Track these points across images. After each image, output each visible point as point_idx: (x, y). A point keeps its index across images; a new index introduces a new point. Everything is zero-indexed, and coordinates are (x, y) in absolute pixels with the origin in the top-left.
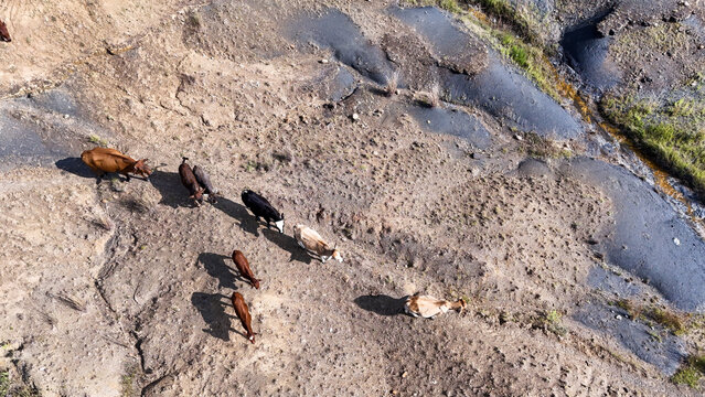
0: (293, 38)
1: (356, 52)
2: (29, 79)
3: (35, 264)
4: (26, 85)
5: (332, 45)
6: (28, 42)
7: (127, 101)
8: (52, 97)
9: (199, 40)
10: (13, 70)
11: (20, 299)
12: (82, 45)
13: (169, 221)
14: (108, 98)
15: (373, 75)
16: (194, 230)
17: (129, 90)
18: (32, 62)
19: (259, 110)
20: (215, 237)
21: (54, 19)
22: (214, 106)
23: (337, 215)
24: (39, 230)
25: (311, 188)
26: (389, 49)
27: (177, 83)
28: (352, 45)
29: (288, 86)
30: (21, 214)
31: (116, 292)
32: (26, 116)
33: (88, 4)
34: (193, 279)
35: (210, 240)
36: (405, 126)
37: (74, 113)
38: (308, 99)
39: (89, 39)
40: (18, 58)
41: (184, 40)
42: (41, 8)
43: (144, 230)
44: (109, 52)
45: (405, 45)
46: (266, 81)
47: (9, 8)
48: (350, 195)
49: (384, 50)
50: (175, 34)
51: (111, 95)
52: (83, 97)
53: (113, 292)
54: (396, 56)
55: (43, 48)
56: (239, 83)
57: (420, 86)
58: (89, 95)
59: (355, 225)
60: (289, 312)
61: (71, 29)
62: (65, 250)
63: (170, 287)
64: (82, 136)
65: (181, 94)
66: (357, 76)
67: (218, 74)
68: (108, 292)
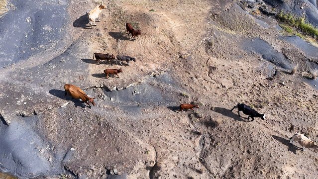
0: (245, 50)
1: (272, 55)
2: (154, 69)
3: (174, 151)
4: (154, 72)
5: (261, 53)
6: (150, 53)
7: (192, 78)
8: (163, 76)
9: (212, 52)
10: (147, 65)
11: (172, 168)
12: (170, 54)
13: (228, 131)
14: (183, 77)
15: (281, 65)
16: (241, 135)
17: (191, 73)
18: (154, 62)
19: (242, 81)
20: (253, 139)
21: (159, 44)
22: (225, 79)
23: (301, 129)
24: (170, 135)
25: (284, 116)
26: (286, 54)
27: (208, 70)
28: (269, 53)
29: (250, 70)
30: (162, 128)
31: (212, 164)
32: (155, 85)
33: (170, 37)
34: (249, 159)
35: (251, 140)
36: (307, 87)
37: (172, 83)
38: (260, 76)
39: (172, 52)
40: (148, 60)
41: (206, 51)
42: (154, 39)
43: (216, 135)
44: (181, 57)
45: (293, 52)
46: (241, 68)
47: (141, 39)
48: (304, 119)
49: (284, 54)
50: (202, 49)
51: (184, 75)
52: (174, 76)
53: (210, 164)
54: (290, 57)
55: (156, 56)
56: (232, 69)
57: (303, 70)
58: (176, 75)
59: (310, 133)
60: (299, 175)
61: (165, 48)
62: (183, 144)
63: (237, 162)
64: (177, 93)
65: (211, 75)
66: (274, 66)
67: (223, 66)
68: (208, 164)
